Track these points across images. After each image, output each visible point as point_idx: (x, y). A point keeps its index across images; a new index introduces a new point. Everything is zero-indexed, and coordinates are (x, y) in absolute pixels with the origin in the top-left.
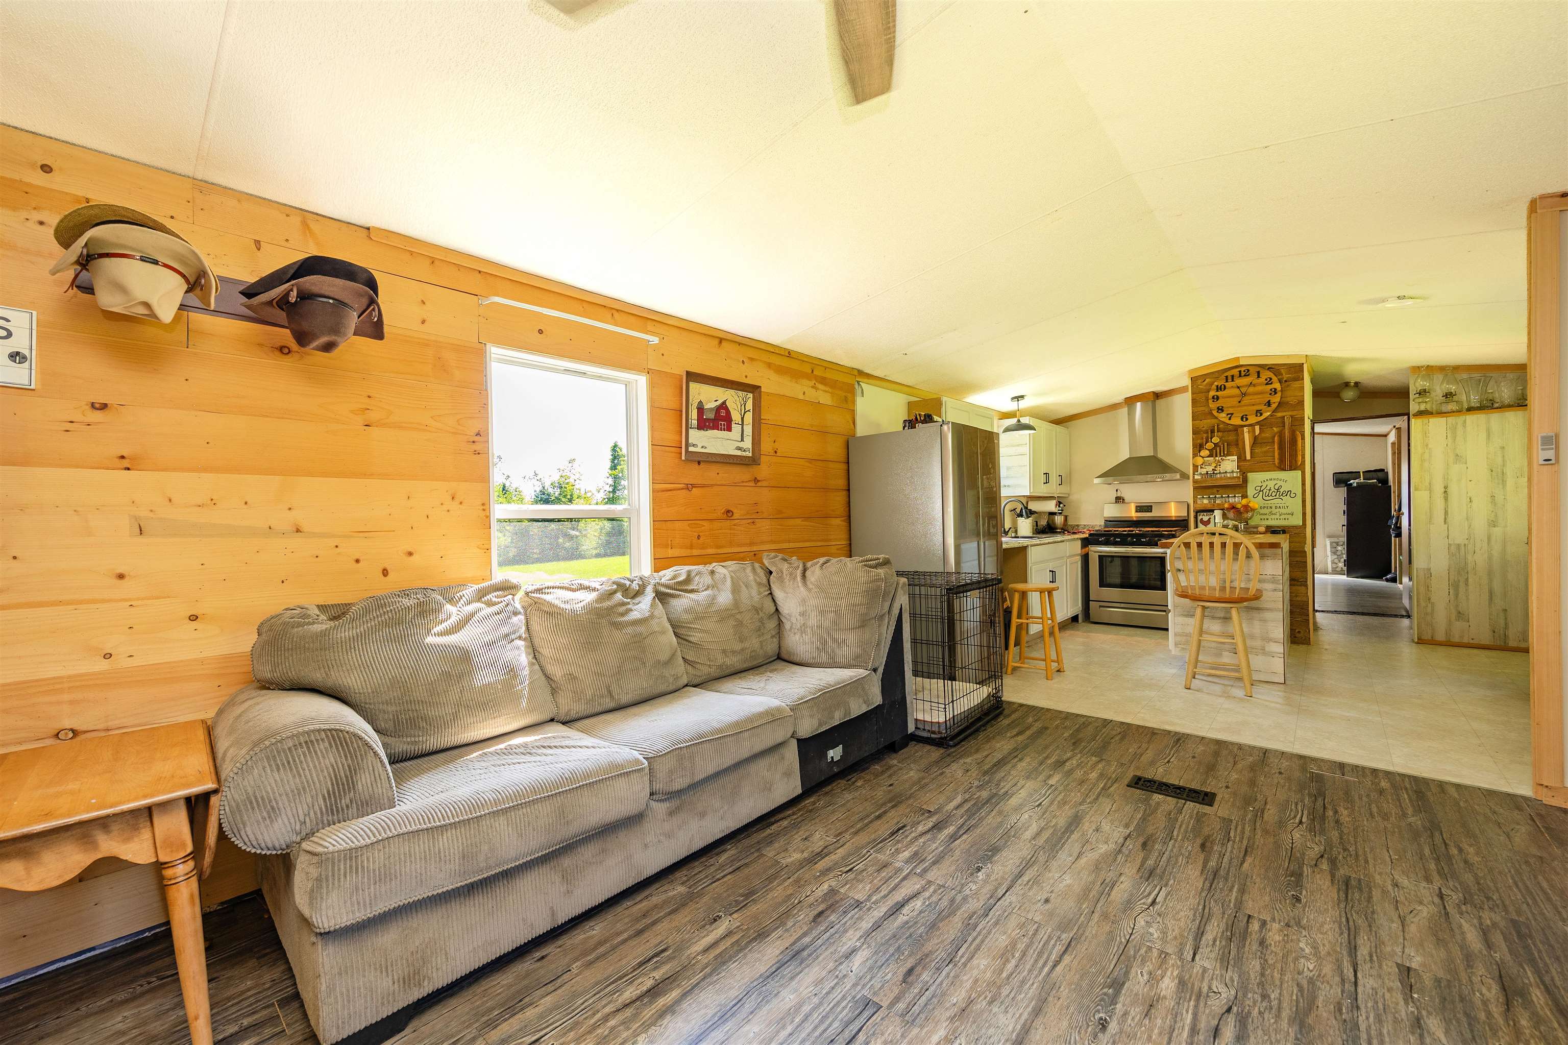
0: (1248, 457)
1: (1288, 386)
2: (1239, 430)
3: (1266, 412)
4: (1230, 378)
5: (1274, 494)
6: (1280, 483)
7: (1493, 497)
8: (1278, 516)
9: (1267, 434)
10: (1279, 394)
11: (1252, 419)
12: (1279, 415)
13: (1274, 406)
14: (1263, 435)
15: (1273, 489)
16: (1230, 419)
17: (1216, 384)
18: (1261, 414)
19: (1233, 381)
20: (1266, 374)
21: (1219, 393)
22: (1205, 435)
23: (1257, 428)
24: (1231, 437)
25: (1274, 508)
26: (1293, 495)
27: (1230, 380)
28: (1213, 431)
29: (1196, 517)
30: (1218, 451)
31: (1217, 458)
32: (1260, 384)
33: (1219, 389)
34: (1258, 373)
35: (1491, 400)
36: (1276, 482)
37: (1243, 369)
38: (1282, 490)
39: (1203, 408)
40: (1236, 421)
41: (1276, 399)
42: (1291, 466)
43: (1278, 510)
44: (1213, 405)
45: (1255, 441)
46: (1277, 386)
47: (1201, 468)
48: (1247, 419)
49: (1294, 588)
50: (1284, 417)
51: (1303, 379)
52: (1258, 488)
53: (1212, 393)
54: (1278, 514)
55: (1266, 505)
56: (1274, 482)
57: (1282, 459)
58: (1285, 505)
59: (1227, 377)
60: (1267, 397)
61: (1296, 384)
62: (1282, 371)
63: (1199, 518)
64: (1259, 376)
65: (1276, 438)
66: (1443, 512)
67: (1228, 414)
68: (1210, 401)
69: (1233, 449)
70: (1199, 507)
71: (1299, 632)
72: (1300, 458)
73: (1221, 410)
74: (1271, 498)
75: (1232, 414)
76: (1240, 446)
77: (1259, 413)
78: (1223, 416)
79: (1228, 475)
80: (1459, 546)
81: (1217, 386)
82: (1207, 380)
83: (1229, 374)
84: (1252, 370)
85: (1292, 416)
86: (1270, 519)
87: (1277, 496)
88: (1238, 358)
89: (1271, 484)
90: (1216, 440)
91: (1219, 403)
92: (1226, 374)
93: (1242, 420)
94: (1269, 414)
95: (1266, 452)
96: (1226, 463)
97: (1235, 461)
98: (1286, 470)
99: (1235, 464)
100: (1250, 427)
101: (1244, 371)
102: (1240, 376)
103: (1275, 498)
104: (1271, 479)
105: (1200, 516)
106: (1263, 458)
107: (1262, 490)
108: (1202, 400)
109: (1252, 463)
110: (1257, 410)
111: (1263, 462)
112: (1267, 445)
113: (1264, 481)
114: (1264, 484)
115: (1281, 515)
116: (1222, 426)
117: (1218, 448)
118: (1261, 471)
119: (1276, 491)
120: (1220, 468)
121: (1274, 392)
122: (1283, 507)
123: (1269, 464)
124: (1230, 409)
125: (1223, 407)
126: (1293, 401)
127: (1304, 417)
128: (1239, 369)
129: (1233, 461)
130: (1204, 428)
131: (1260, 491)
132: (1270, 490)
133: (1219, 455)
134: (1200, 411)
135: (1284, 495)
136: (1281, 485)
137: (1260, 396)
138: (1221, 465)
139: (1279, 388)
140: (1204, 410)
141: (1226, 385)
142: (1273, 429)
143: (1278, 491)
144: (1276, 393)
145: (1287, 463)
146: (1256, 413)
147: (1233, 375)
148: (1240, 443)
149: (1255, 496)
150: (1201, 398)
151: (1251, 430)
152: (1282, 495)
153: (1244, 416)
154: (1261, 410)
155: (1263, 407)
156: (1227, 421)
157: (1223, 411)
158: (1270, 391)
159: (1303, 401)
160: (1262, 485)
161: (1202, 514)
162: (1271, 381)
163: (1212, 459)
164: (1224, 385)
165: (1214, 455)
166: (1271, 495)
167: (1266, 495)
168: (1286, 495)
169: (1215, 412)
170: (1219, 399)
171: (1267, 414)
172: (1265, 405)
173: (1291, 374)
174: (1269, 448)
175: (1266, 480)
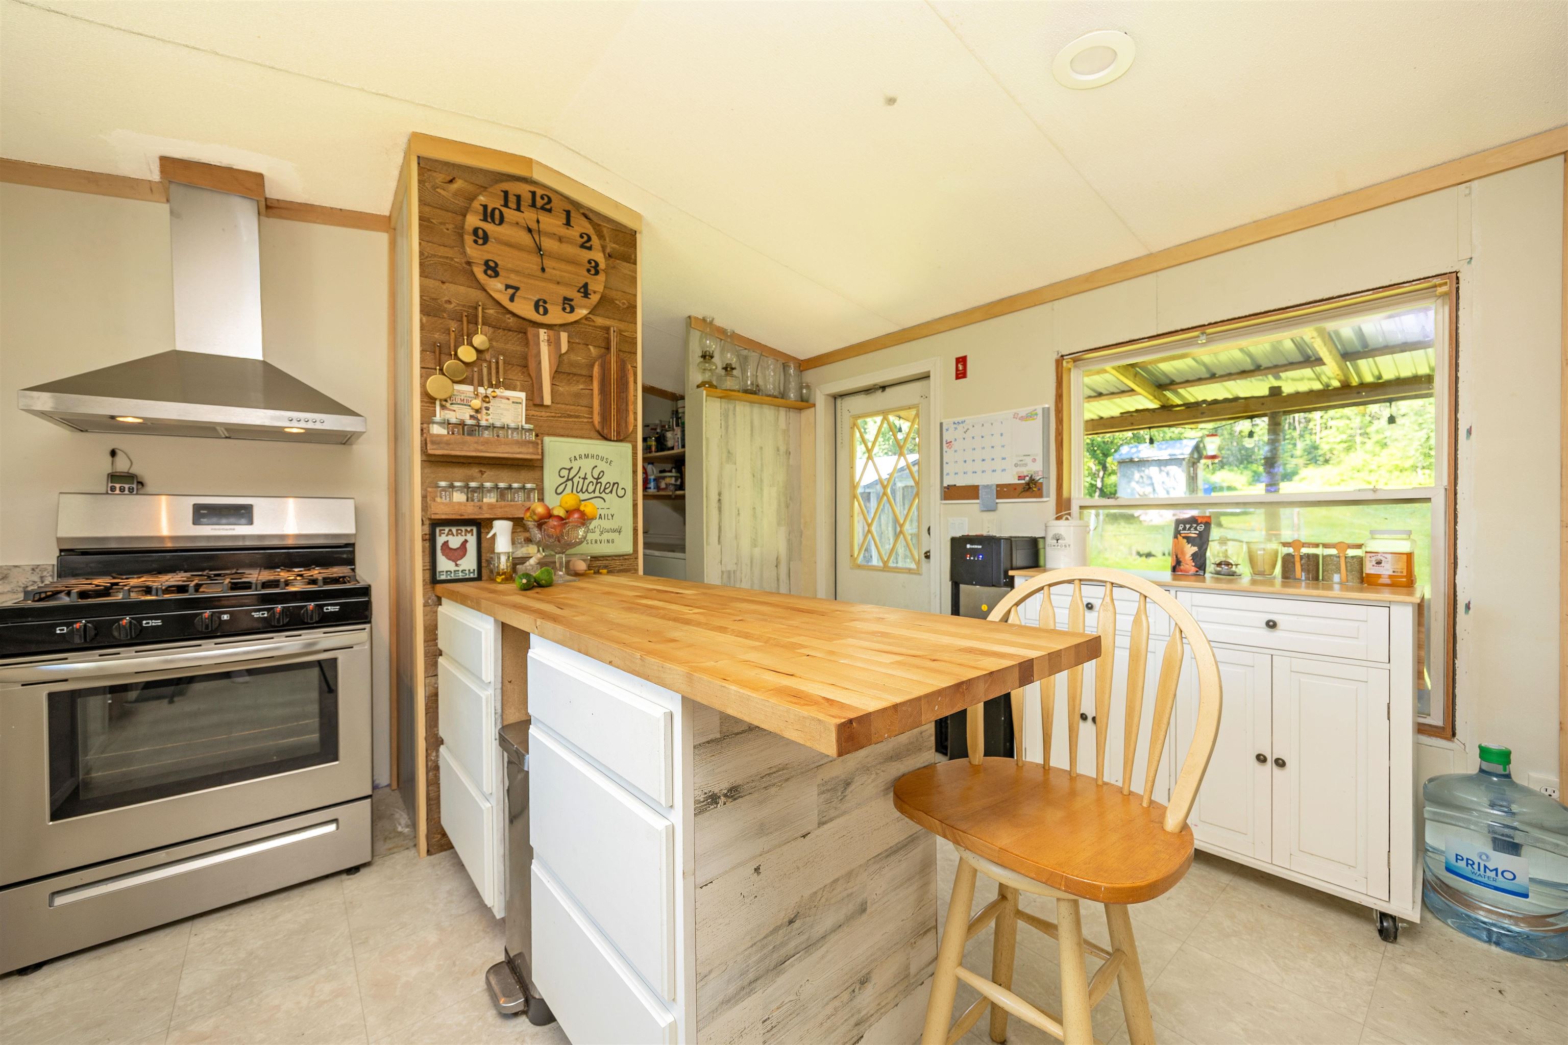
0: (547, 401)
1: (615, 267)
2: (532, 330)
3: (581, 307)
4: (512, 199)
5: (591, 488)
6: (602, 466)
8: (596, 536)
9: (580, 358)
10: (601, 277)
11: (556, 316)
12: (600, 321)
13: (595, 298)
14: (574, 357)
15: (590, 479)
16: (512, 299)
17: (482, 199)
18: (572, 310)
19: (518, 209)
20: (581, 226)
21: (489, 227)
22: (453, 325)
23: (564, 336)
24: (513, 345)
26: (621, 493)
27: (512, 205)
28: (473, 320)
29: (431, 539)
30: (485, 371)
31: (481, 390)
32: (570, 241)
33: (489, 215)
34: (568, 213)
35: (759, 386)
36: (594, 463)
37: (539, 192)
38: (604, 481)
39: (449, 253)
40: (524, 308)
41: (597, 285)
42: (618, 433)
44: (474, 252)
45: (560, 368)
46: (597, 256)
47: (442, 407)
48: (546, 312)
50: (607, 329)
52: (565, 473)
53: (474, 220)
54: (597, 530)
56: (591, 463)
57: (605, 415)
58: (609, 512)
59: (506, 193)
60: (583, 277)
61: (626, 269)
63: (440, 540)
64: (568, 223)
65: (595, 369)
66: (717, 527)
67: (508, 287)
68: (469, 239)
69: (517, 375)
70: (441, 510)
72: (631, 417)
73: (492, 269)
75: (517, 289)
76: (532, 371)
77: (568, 304)
78: (496, 286)
80: (729, 572)
81: (485, 207)
82: (459, 184)
83: (510, 187)
84: (554, 204)
85: (619, 332)
87: (597, 494)
88: (529, 162)
89: (586, 466)
90: (480, 342)
91: (491, 251)
92: (506, 186)
93: (537, 311)
94: (585, 312)
95: (577, 395)
96: (502, 406)
97: (520, 403)
98: (610, 440)
99: (520, 410)
100: (551, 333)
101: (542, 198)
102: (533, 205)
103: (592, 495)
104: (587, 456)
105: (440, 536)
106: (573, 407)
107: (572, 479)
108: (448, 229)
109: (553, 414)
110: (565, 299)
111: (570, 416)
112: (578, 382)
113: (575, 459)
114: (576, 465)
115: (602, 533)
116: (491, 311)
117: (485, 365)
118: (568, 436)
119: (595, 481)
120: (488, 414)
121: (594, 269)
122: (606, 517)
123: (583, 422)
124: (513, 276)
125: (496, 264)
126: (621, 302)
127: (636, 338)
128: (533, 189)
129: (517, 403)
130: (452, 306)
131: (568, 480)
132: (585, 478)
133: (486, 382)
134: (441, 257)
135: (607, 491)
136: (603, 472)
137: (570, 268)
138: (487, 409)
139: (602, 265)
140: (452, 259)
141: (505, 215)
142: (589, 349)
143: (597, 483)
144: (597, 273)
145: (614, 425)
146: (564, 304)
147: (518, 197)
148: (532, 365)
149: (559, 491)
150: (444, 224)
151: (552, 340)
152: (604, 491)
153: (541, 303)
154: (572, 300)
155: (577, 296)
156: (506, 302)
157: (497, 274)
158: (588, 266)
159: (635, 307)
160: (572, 468)
161: (447, 529)
162: (590, 243)
163: (470, 388)
164: (501, 213)
165: (476, 382)
166: (587, 490)
167: (579, 490)
168: (611, 492)
169: (479, 271)
170: (489, 243)
171: (581, 312)
172: (579, 291)
173: (618, 244)
174: (581, 387)
175: (578, 458)
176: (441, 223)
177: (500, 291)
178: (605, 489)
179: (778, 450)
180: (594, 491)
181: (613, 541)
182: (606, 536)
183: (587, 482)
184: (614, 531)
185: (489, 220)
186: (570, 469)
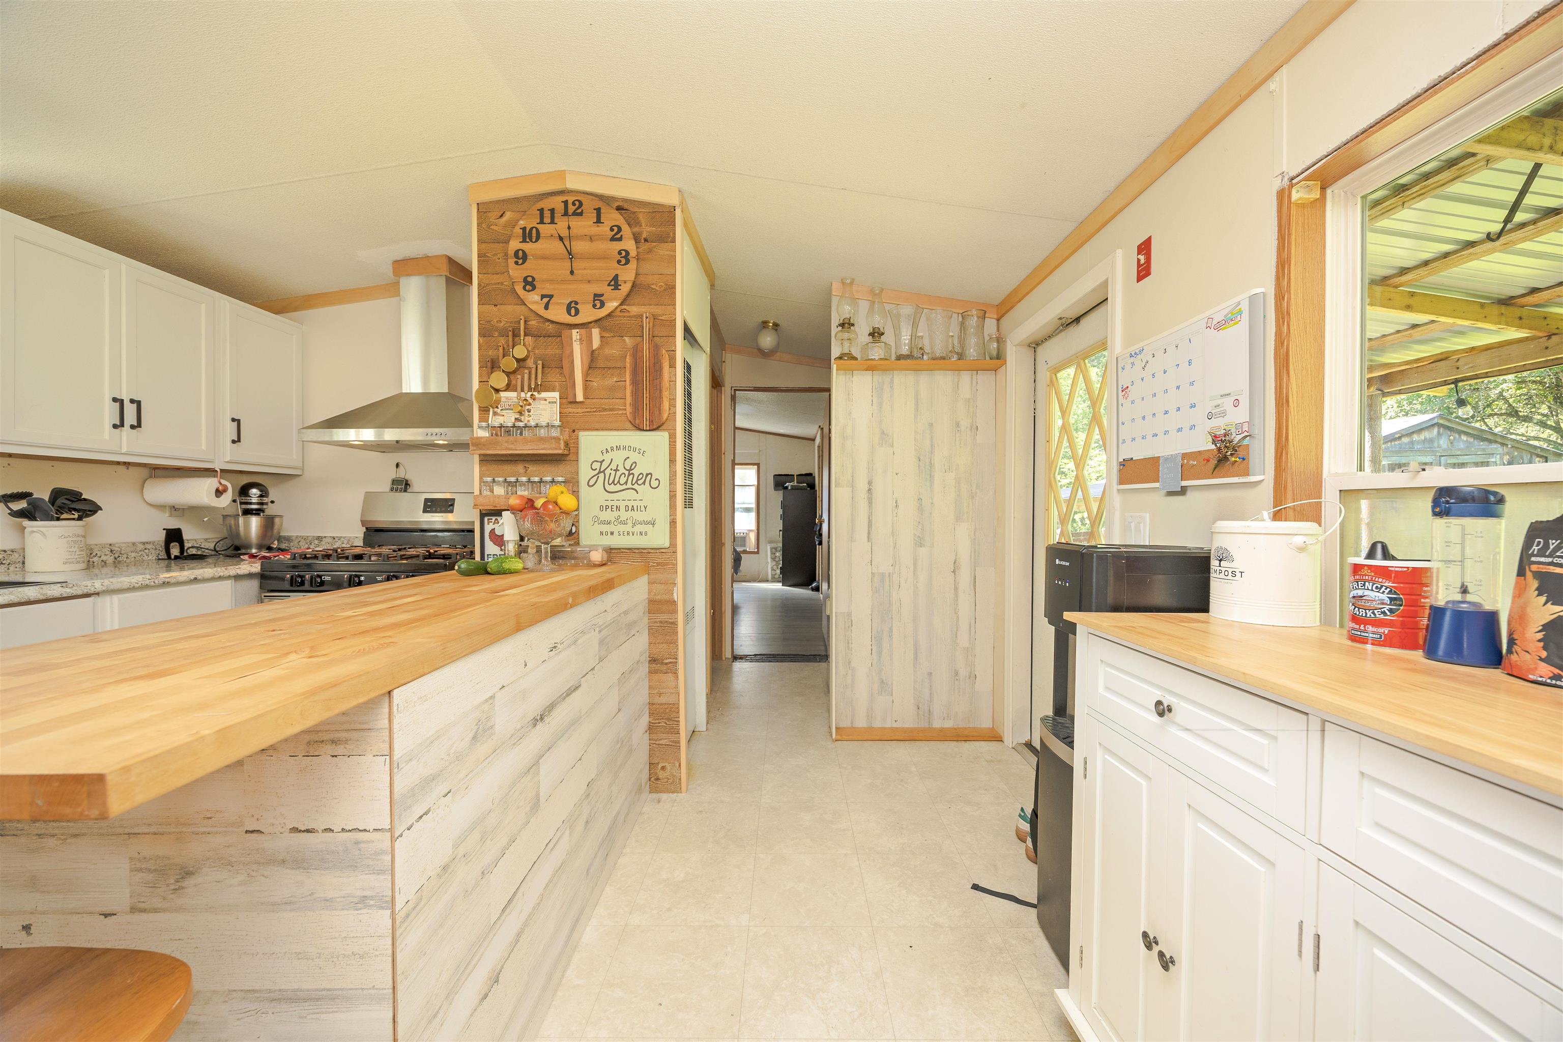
0: (580, 397)
1: (650, 251)
2: (565, 333)
3: (611, 300)
4: (547, 214)
5: (623, 480)
6: (634, 457)
7: (920, 499)
8: (628, 528)
9: (613, 351)
10: (633, 265)
11: (587, 313)
12: (634, 310)
13: (625, 288)
14: (607, 351)
15: (622, 470)
16: (546, 307)
17: (522, 223)
18: (602, 305)
19: (552, 222)
20: (612, 217)
21: (528, 247)
22: (502, 341)
23: (596, 332)
24: (551, 350)
25: (623, 508)
26: (655, 483)
27: (547, 219)
28: (516, 334)
29: (483, 526)
30: (526, 376)
31: (523, 395)
32: (600, 238)
33: (528, 235)
34: (598, 210)
35: (921, 348)
36: (626, 453)
37: (571, 199)
38: (636, 472)
39: (499, 277)
40: (558, 313)
41: (627, 275)
42: (651, 422)
43: (630, 513)
44: (517, 273)
45: (593, 363)
46: (629, 244)
47: (495, 414)
48: (577, 312)
49: (656, 677)
50: (641, 316)
51: (674, 241)
52: (596, 465)
53: (515, 244)
54: (630, 522)
55: (610, 503)
56: (623, 454)
57: (637, 407)
58: (642, 504)
59: (541, 211)
60: (614, 268)
61: (662, 250)
62: (641, 216)
63: (488, 528)
64: (599, 221)
65: (628, 360)
66: (866, 522)
67: (543, 297)
68: (511, 261)
69: (554, 377)
71: (663, 768)
72: (666, 405)
73: (530, 284)
74: (618, 487)
75: (551, 297)
76: (566, 370)
77: (598, 300)
78: (533, 298)
79: (543, 432)
80: (883, 574)
81: (524, 229)
82: (508, 215)
83: (546, 204)
84: (589, 206)
85: (655, 317)
86: (616, 534)
87: (629, 485)
88: (562, 174)
89: (618, 457)
90: (520, 352)
91: (529, 268)
92: (540, 205)
93: (569, 313)
94: (615, 304)
95: (612, 389)
96: (541, 407)
97: (555, 402)
98: (643, 430)
99: (555, 409)
100: (583, 331)
101: (574, 204)
102: (566, 214)
103: (624, 487)
104: (618, 448)
105: (488, 524)
106: (607, 401)
107: (604, 472)
108: (499, 259)
109: (588, 410)
110: (596, 295)
111: (605, 410)
112: (612, 375)
113: (607, 451)
114: (607, 458)
115: (634, 525)
116: (533, 323)
117: (526, 371)
118: (602, 430)
119: (627, 473)
120: (529, 416)
121: (625, 258)
122: (638, 509)
123: (618, 414)
124: (548, 285)
125: (534, 279)
126: (658, 285)
127: (675, 320)
128: (564, 199)
129: (553, 402)
130: (502, 324)
131: (600, 472)
132: (616, 470)
133: (526, 388)
134: (495, 284)
135: (640, 482)
136: (635, 463)
137: (600, 264)
138: (529, 411)
139: (633, 253)
140: (502, 284)
141: (541, 231)
142: (624, 341)
143: (629, 475)
144: (627, 262)
145: (646, 414)
146: (594, 300)
147: (552, 211)
148: (566, 364)
149: (591, 484)
150: (496, 255)
151: (584, 338)
152: (636, 482)
153: (573, 305)
154: (602, 295)
155: (606, 290)
156: (542, 312)
157: (534, 288)
158: (619, 257)
159: (674, 287)
160: (604, 460)
161: (494, 518)
162: (620, 234)
163: (514, 394)
164: (537, 230)
165: (519, 388)
166: (619, 482)
167: (611, 482)
168: (644, 483)
169: (519, 289)
170: (528, 261)
171: (611, 305)
172: (609, 285)
173: (654, 226)
174: (615, 379)
175: (609, 450)
176: (494, 255)
177: (537, 303)
178: (638, 480)
179: (958, 425)
180: (626, 483)
181: (646, 534)
182: (638, 528)
183: (618, 474)
184: (648, 523)
185: (528, 240)
186: (602, 462)
